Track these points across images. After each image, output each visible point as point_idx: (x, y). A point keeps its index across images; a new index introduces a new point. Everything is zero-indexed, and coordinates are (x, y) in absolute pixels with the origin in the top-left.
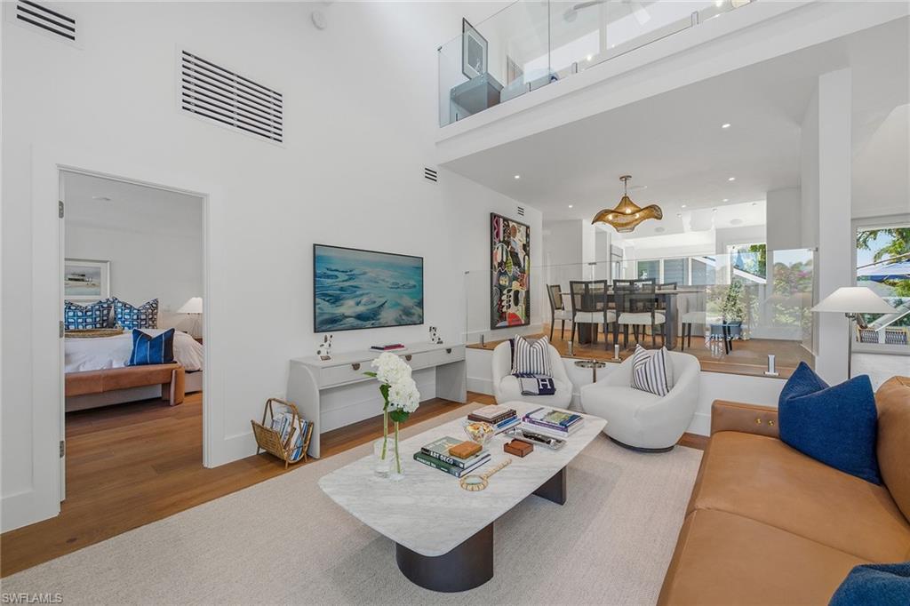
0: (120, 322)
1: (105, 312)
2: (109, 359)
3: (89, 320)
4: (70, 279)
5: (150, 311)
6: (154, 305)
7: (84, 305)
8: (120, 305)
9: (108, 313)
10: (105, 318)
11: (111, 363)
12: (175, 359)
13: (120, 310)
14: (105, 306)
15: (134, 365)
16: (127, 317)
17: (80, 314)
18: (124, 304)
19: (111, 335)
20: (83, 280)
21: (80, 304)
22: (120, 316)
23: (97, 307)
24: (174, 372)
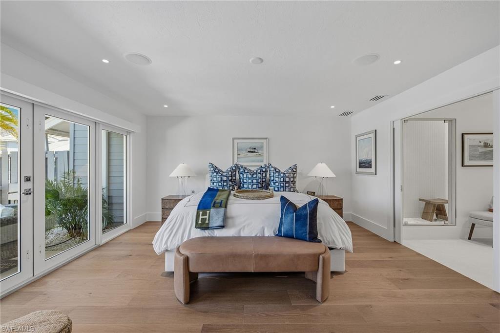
0: (272, 183)
1: (264, 175)
2: (262, 226)
3: (255, 181)
4: (249, 152)
5: (292, 175)
6: (295, 170)
7: (253, 169)
8: (272, 169)
9: (266, 176)
10: (264, 180)
11: (263, 230)
12: (319, 237)
13: (272, 174)
14: (264, 170)
15: (281, 236)
16: (277, 179)
17: (250, 176)
18: (275, 169)
19: (265, 198)
20: (255, 152)
21: (250, 168)
22: (272, 178)
23: (259, 171)
24: (321, 257)
